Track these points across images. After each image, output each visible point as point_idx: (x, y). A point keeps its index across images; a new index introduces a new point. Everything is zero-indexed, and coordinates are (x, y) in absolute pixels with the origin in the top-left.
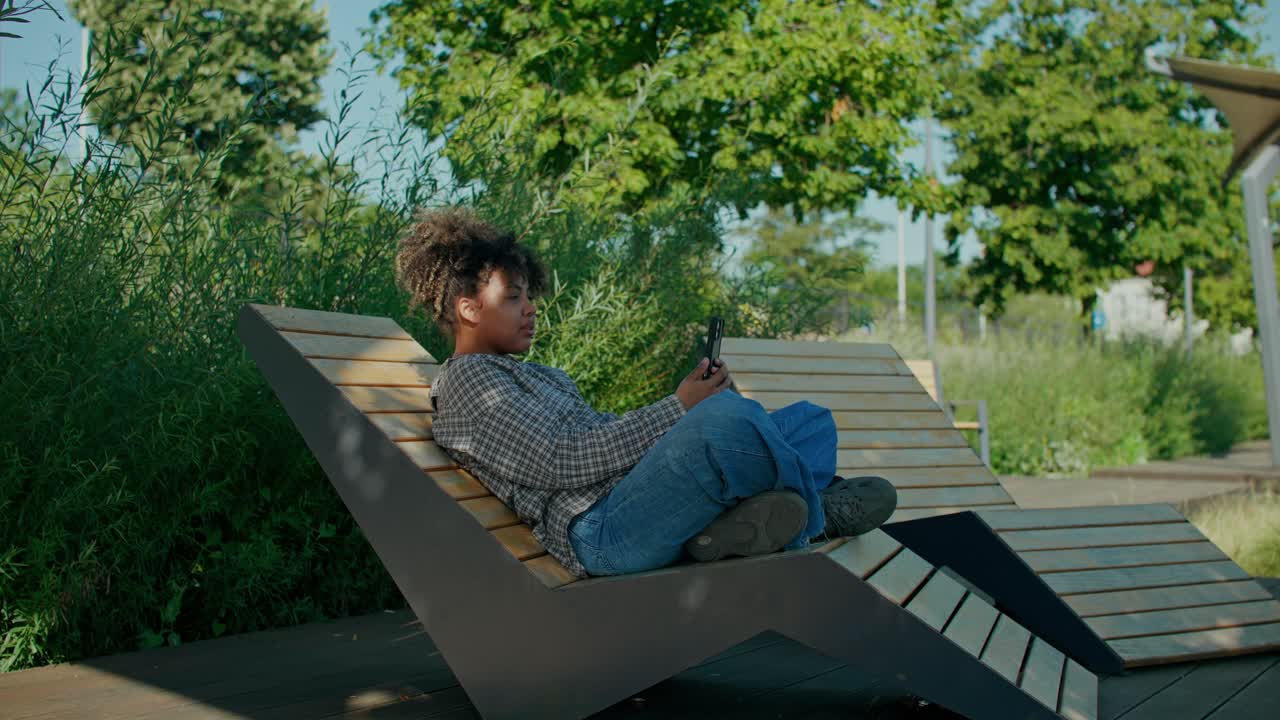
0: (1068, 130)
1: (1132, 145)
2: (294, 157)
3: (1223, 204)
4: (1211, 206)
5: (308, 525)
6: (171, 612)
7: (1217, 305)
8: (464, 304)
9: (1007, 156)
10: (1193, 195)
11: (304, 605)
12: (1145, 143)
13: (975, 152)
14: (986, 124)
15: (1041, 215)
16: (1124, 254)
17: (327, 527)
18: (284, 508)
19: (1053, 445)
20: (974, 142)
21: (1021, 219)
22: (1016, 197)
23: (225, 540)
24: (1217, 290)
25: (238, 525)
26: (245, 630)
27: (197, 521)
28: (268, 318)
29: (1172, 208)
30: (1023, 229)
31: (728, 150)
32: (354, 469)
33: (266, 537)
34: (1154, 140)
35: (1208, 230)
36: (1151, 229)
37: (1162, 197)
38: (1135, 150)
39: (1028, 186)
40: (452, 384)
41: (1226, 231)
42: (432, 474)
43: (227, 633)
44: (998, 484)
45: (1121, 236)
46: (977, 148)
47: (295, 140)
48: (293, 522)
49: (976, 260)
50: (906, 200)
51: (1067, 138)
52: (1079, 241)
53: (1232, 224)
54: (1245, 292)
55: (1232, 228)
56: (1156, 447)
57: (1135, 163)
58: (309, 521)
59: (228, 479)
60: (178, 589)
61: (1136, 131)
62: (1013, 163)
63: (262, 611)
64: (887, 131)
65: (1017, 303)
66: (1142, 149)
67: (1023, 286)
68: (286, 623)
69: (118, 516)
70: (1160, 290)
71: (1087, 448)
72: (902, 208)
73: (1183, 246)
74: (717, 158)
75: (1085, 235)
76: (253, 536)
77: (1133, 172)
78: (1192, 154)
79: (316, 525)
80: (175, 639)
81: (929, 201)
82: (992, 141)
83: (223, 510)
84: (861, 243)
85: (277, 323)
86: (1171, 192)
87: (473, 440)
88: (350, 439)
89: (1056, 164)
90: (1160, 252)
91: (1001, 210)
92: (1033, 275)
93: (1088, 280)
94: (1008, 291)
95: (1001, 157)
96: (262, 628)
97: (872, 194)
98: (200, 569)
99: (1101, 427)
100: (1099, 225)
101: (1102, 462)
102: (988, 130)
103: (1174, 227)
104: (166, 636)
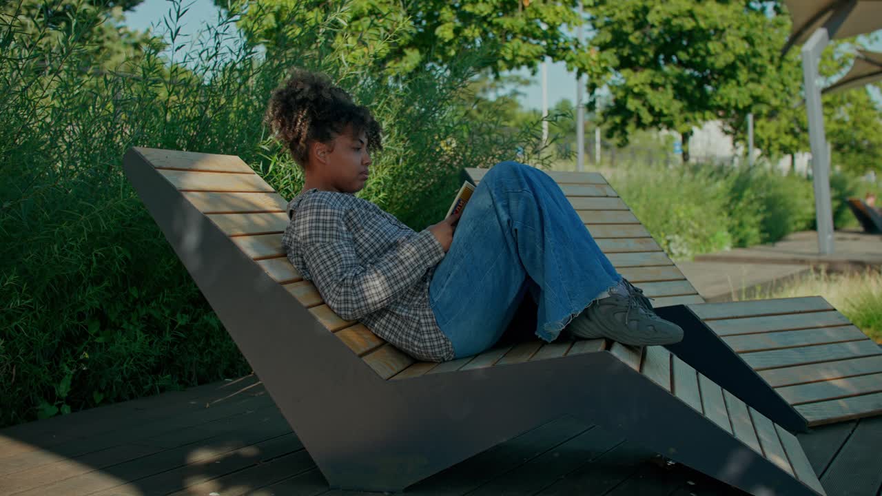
0: (675, 16)
1: (721, 27)
2: (122, 31)
3: (779, 68)
4: (771, 68)
5: (166, 316)
6: (63, 389)
7: (769, 139)
9: (631, 34)
10: (759, 61)
11: (165, 379)
12: (729, 27)
13: (609, 31)
14: (617, 11)
15: (654, 76)
16: (712, 103)
17: (182, 317)
18: (148, 303)
19: (669, 237)
20: (607, 24)
21: (638, 79)
22: (637, 62)
23: (103, 328)
24: (769, 129)
25: (113, 317)
26: (119, 399)
27: (81, 316)
28: (148, 158)
29: (745, 71)
30: (641, 87)
31: (447, 25)
33: (136, 326)
34: (736, 24)
35: (770, 87)
36: (730, 85)
37: (738, 63)
38: (723, 31)
39: (645, 54)
41: (781, 87)
42: (286, 287)
43: (105, 401)
44: (685, 279)
45: (709, 89)
46: (610, 28)
47: (122, 18)
48: (156, 314)
49: (608, 106)
50: (573, 64)
51: (675, 22)
52: (680, 93)
53: (786, 83)
54: (788, 130)
55: (784, 85)
56: (737, 239)
57: (723, 40)
58: (167, 312)
59: (106, 283)
60: (69, 372)
61: (722, 17)
62: (637, 38)
63: (131, 383)
64: (564, 14)
65: (637, 137)
66: (728, 31)
67: (640, 124)
68: (152, 392)
69: (19, 315)
70: (729, 128)
71: (692, 240)
72: (570, 70)
73: (752, 97)
74: (439, 31)
75: (684, 89)
76: (125, 325)
77: (722, 47)
78: (759, 33)
79: (173, 314)
80: (66, 409)
81: (590, 65)
82: (621, 23)
83: (101, 307)
84: (515, 93)
85: (155, 163)
86: (743, 59)
89: (664, 39)
90: (736, 101)
91: (626, 72)
92: (647, 118)
93: (686, 120)
94: (630, 128)
95: (627, 34)
96: (132, 397)
97: (548, 59)
98: (87, 356)
99: (701, 225)
100: (694, 82)
101: (701, 250)
102: (619, 15)
103: (746, 84)
104: (59, 406)
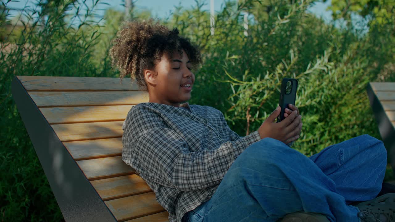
8: (148, 74)
32: (60, 178)
40: (132, 119)
87: (132, 157)
88: (58, 160)
